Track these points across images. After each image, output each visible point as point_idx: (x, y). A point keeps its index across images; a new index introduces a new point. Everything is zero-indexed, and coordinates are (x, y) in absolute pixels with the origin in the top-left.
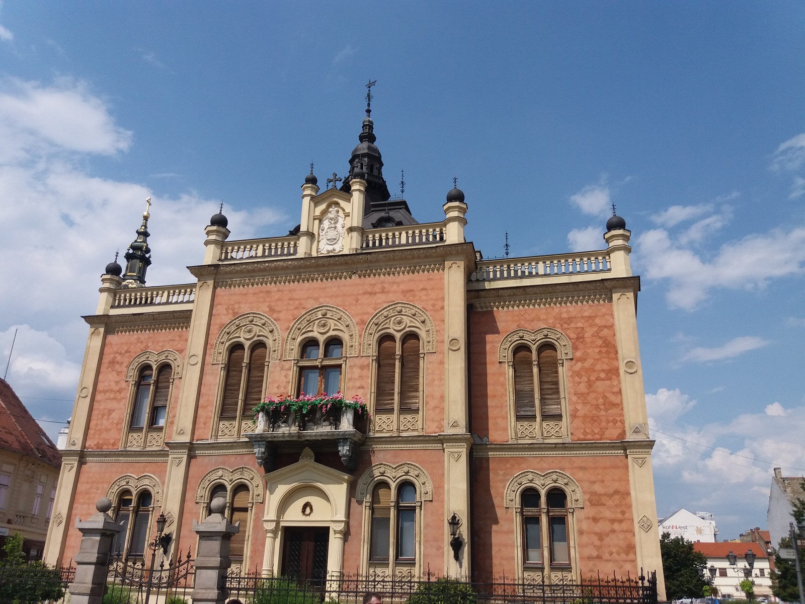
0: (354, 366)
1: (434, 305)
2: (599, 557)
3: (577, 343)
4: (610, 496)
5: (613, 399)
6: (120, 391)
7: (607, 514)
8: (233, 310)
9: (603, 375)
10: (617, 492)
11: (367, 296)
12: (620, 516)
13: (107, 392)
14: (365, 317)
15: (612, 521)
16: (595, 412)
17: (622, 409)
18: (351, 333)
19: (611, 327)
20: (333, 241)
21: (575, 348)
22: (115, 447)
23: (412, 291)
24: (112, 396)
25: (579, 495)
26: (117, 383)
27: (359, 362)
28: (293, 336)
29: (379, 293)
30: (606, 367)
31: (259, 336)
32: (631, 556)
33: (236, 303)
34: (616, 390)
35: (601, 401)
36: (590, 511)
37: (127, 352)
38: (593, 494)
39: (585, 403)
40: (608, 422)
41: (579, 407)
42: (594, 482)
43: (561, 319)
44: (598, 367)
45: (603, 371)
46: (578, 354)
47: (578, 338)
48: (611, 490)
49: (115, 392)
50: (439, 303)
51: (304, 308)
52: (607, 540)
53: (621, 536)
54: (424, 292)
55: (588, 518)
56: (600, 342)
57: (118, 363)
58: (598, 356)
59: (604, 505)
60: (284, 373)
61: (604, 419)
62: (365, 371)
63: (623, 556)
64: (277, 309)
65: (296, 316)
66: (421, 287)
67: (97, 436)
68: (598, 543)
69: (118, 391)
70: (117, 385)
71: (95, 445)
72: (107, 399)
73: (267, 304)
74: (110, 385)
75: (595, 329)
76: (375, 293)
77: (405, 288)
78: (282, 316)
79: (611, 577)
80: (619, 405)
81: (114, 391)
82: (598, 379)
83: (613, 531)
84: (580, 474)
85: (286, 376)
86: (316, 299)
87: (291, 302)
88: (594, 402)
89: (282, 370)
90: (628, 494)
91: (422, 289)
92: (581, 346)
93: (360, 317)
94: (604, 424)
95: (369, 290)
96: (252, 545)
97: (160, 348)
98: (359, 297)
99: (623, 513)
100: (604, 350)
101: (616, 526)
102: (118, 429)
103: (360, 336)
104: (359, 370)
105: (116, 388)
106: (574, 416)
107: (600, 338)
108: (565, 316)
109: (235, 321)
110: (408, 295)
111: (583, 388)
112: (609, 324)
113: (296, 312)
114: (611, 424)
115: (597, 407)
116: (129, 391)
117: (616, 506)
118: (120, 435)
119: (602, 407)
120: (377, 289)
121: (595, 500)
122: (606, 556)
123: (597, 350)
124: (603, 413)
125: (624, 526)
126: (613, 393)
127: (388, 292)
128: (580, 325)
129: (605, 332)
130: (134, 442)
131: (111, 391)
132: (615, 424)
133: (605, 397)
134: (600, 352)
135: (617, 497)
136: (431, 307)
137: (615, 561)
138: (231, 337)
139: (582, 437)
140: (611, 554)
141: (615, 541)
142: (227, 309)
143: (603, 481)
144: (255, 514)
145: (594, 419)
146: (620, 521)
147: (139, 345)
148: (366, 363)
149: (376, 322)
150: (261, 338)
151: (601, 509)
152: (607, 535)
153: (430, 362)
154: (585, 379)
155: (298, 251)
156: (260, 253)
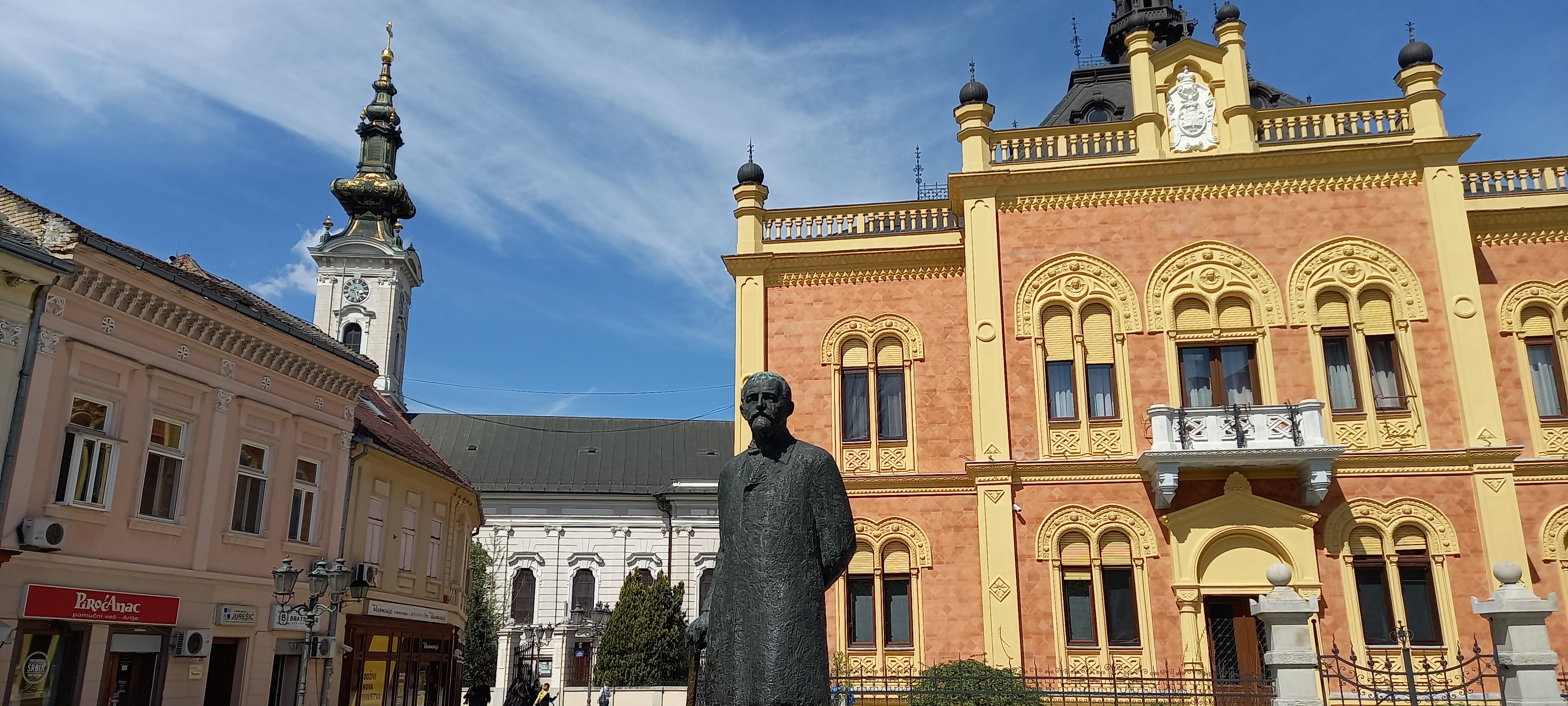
1: (1410, 242)
8: (1039, 248)
14: (1285, 261)
18: (1263, 289)
20: (1196, 130)
26: (805, 368)
28: (1156, 291)
31: (1094, 293)
33: (1042, 237)
37: (811, 316)
57: (799, 335)
60: (1153, 353)
65: (1155, 260)
70: (804, 372)
74: (793, 373)
85: (1158, 358)
89: (1148, 348)
93: (1276, 261)
97: (874, 311)
98: (1269, 228)
103: (1282, 292)
105: (806, 377)
109: (1046, 267)
113: (1154, 252)
116: (833, 381)
130: (857, 464)
136: (1404, 246)
142: (1027, 247)
144: (1150, 576)
149: (1307, 269)
150: (1099, 296)
153: (1420, 336)
155: (1133, 147)
156: (1062, 151)
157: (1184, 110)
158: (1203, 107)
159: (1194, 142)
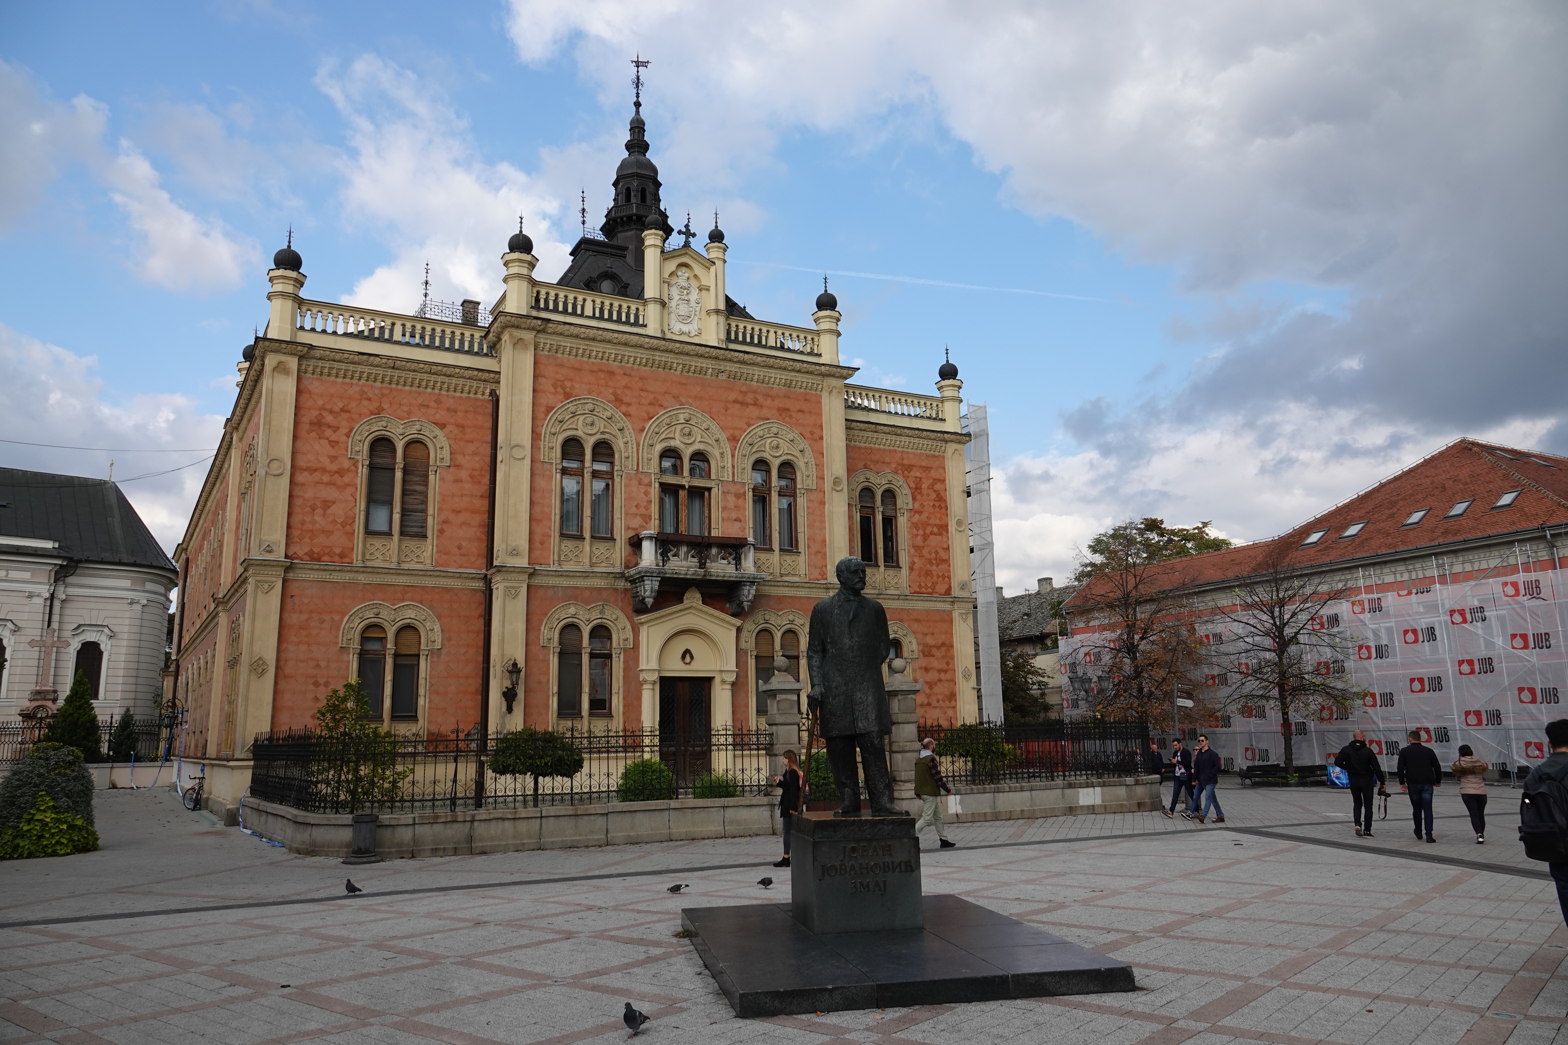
0: (728, 493)
1: (812, 433)
2: (929, 704)
3: (916, 494)
4: (938, 648)
5: (942, 554)
6: (340, 472)
7: (936, 664)
8: (564, 388)
9: (935, 530)
10: (943, 644)
11: (738, 406)
12: (945, 666)
13: (315, 470)
14: (737, 433)
15: (940, 671)
16: (928, 566)
17: (949, 565)
18: (721, 451)
19: (943, 481)
20: (686, 319)
21: (914, 499)
22: (345, 560)
23: (788, 410)
24: (326, 478)
25: (915, 646)
26: (333, 459)
27: (732, 488)
28: (651, 442)
29: (751, 404)
30: (938, 522)
31: (603, 433)
32: (953, 703)
33: (567, 379)
34: (945, 546)
35: (933, 555)
36: (923, 662)
37: (343, 410)
38: (926, 645)
39: (921, 556)
40: (938, 576)
41: (916, 560)
42: (926, 634)
43: (903, 465)
44: (932, 521)
45: (936, 525)
46: (917, 505)
47: (916, 488)
48: (939, 643)
49: (332, 473)
50: (817, 431)
51: (661, 406)
52: (936, 689)
53: (946, 685)
54: (800, 415)
55: (921, 668)
56: (934, 496)
57: (329, 427)
58: (931, 509)
59: (933, 656)
60: (643, 489)
61: (935, 573)
62: (741, 500)
63: (947, 703)
64: (626, 399)
65: (651, 415)
66: (798, 408)
67: (307, 540)
68: (928, 691)
69: (336, 472)
70: (332, 462)
71: (306, 554)
72: (318, 483)
73: (611, 391)
74: (320, 462)
75: (931, 481)
76: (747, 404)
77: (780, 405)
78: (632, 410)
79: (935, 723)
80: (946, 561)
81: (329, 472)
82: (932, 533)
83: (940, 680)
84: (915, 626)
85: (646, 493)
86: (676, 397)
87: (644, 394)
88: (928, 556)
89: (640, 484)
90: (952, 646)
91: (799, 411)
92: (919, 497)
93: (732, 431)
94: (935, 578)
95: (740, 398)
96: (624, 698)
97: (405, 415)
98: (729, 406)
99: (948, 664)
100: (937, 504)
101: (942, 676)
102: (346, 533)
103: (733, 456)
104: (734, 498)
105: (334, 467)
106: (911, 569)
107: (935, 491)
108: (906, 462)
109: (568, 406)
110: (784, 415)
111: (919, 541)
112: (942, 478)
113: (651, 409)
114: (940, 579)
115: (930, 562)
116: (360, 475)
117: (943, 657)
118: (352, 541)
119: (934, 562)
120: (749, 399)
121: (926, 651)
122: (934, 703)
123: (932, 504)
124: (934, 567)
125: (948, 676)
126: (943, 549)
127: (761, 407)
128: (918, 474)
129: (938, 486)
130: (378, 554)
131: (324, 470)
132: (944, 579)
133: (937, 552)
134: (934, 506)
135: (943, 649)
136: (809, 435)
137: (941, 708)
138: (564, 427)
139: (918, 590)
140: (938, 701)
141: (941, 689)
142: (555, 386)
143: (933, 634)
144: (624, 662)
145: (928, 573)
146: (946, 671)
147: (365, 403)
148: (742, 491)
149: (750, 441)
150: (606, 436)
151: (932, 659)
152: (936, 684)
153: (810, 500)
154: (921, 532)
155: (641, 322)
156: (588, 312)
157: (680, 302)
158: (693, 304)
159: (685, 328)
